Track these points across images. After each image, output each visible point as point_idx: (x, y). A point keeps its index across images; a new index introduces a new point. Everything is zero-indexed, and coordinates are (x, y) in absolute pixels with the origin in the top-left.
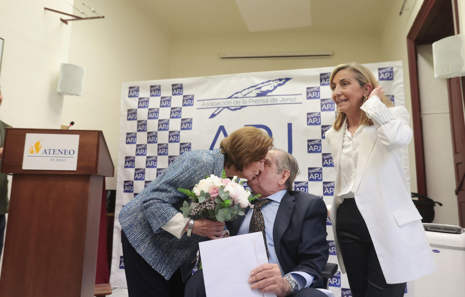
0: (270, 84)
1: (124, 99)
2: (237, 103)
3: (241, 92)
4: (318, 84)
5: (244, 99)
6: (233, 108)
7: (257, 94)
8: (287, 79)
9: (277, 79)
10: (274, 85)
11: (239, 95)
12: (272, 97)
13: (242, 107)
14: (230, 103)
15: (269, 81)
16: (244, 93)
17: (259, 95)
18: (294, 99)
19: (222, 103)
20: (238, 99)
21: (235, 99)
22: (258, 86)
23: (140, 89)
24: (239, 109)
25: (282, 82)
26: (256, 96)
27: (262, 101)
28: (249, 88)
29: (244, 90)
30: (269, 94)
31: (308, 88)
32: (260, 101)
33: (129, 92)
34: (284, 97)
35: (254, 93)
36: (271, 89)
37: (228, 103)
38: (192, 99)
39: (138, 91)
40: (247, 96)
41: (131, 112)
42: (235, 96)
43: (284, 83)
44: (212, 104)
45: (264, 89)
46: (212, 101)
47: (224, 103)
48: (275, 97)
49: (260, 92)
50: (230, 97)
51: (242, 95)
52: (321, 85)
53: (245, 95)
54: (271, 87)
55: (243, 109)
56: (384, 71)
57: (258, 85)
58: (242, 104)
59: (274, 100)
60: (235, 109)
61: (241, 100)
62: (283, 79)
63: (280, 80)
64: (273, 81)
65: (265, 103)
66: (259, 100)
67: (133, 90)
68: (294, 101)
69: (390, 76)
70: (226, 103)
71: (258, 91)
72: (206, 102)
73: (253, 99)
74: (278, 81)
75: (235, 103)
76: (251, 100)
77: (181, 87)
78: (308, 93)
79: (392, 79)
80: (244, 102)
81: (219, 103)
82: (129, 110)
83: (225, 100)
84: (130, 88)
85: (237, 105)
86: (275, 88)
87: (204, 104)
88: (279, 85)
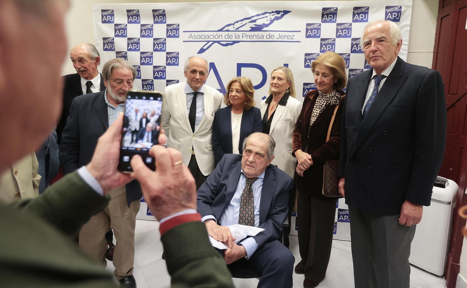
0: (267, 17)
1: (97, 24)
2: (229, 37)
3: (233, 24)
4: (318, 20)
5: (237, 33)
6: (225, 43)
7: (251, 27)
8: (286, 12)
9: (274, 11)
10: (271, 19)
11: (231, 28)
12: (268, 33)
13: (234, 42)
14: (221, 36)
15: (266, 13)
16: (237, 25)
17: (253, 29)
18: (292, 37)
19: (211, 37)
20: (230, 33)
21: (227, 33)
22: (253, 19)
23: (115, 13)
24: (231, 44)
25: (279, 15)
26: (250, 31)
27: (257, 37)
28: (242, 20)
29: (237, 22)
30: (265, 29)
31: (308, 25)
32: (255, 36)
33: (103, 17)
34: (281, 33)
35: (247, 27)
36: (267, 23)
37: (219, 37)
38: (177, 30)
39: (112, 15)
40: (240, 29)
41: (107, 41)
42: (226, 28)
43: (282, 16)
44: (201, 37)
45: (259, 22)
46: (200, 33)
47: (214, 37)
48: (272, 33)
49: (255, 26)
50: (221, 30)
51: (234, 27)
52: (322, 22)
53: (238, 28)
54: (267, 20)
55: (236, 44)
56: (391, 10)
57: (253, 17)
58: (234, 39)
59: (270, 37)
60: (227, 45)
61: (233, 33)
62: (281, 12)
63: (278, 12)
64: (270, 13)
65: (260, 40)
66: (253, 36)
67: (106, 13)
68: (291, 39)
69: (397, 17)
70: (217, 37)
71: (252, 25)
72: (193, 34)
73: (247, 33)
74: (276, 13)
75: (227, 37)
76: (244, 35)
77: (164, 13)
78: (307, 30)
79: (398, 21)
80: (236, 36)
81: (209, 37)
82: (104, 39)
83: (215, 33)
84: (103, 11)
85: (229, 40)
86: (272, 21)
87: (191, 36)
88: (277, 18)
